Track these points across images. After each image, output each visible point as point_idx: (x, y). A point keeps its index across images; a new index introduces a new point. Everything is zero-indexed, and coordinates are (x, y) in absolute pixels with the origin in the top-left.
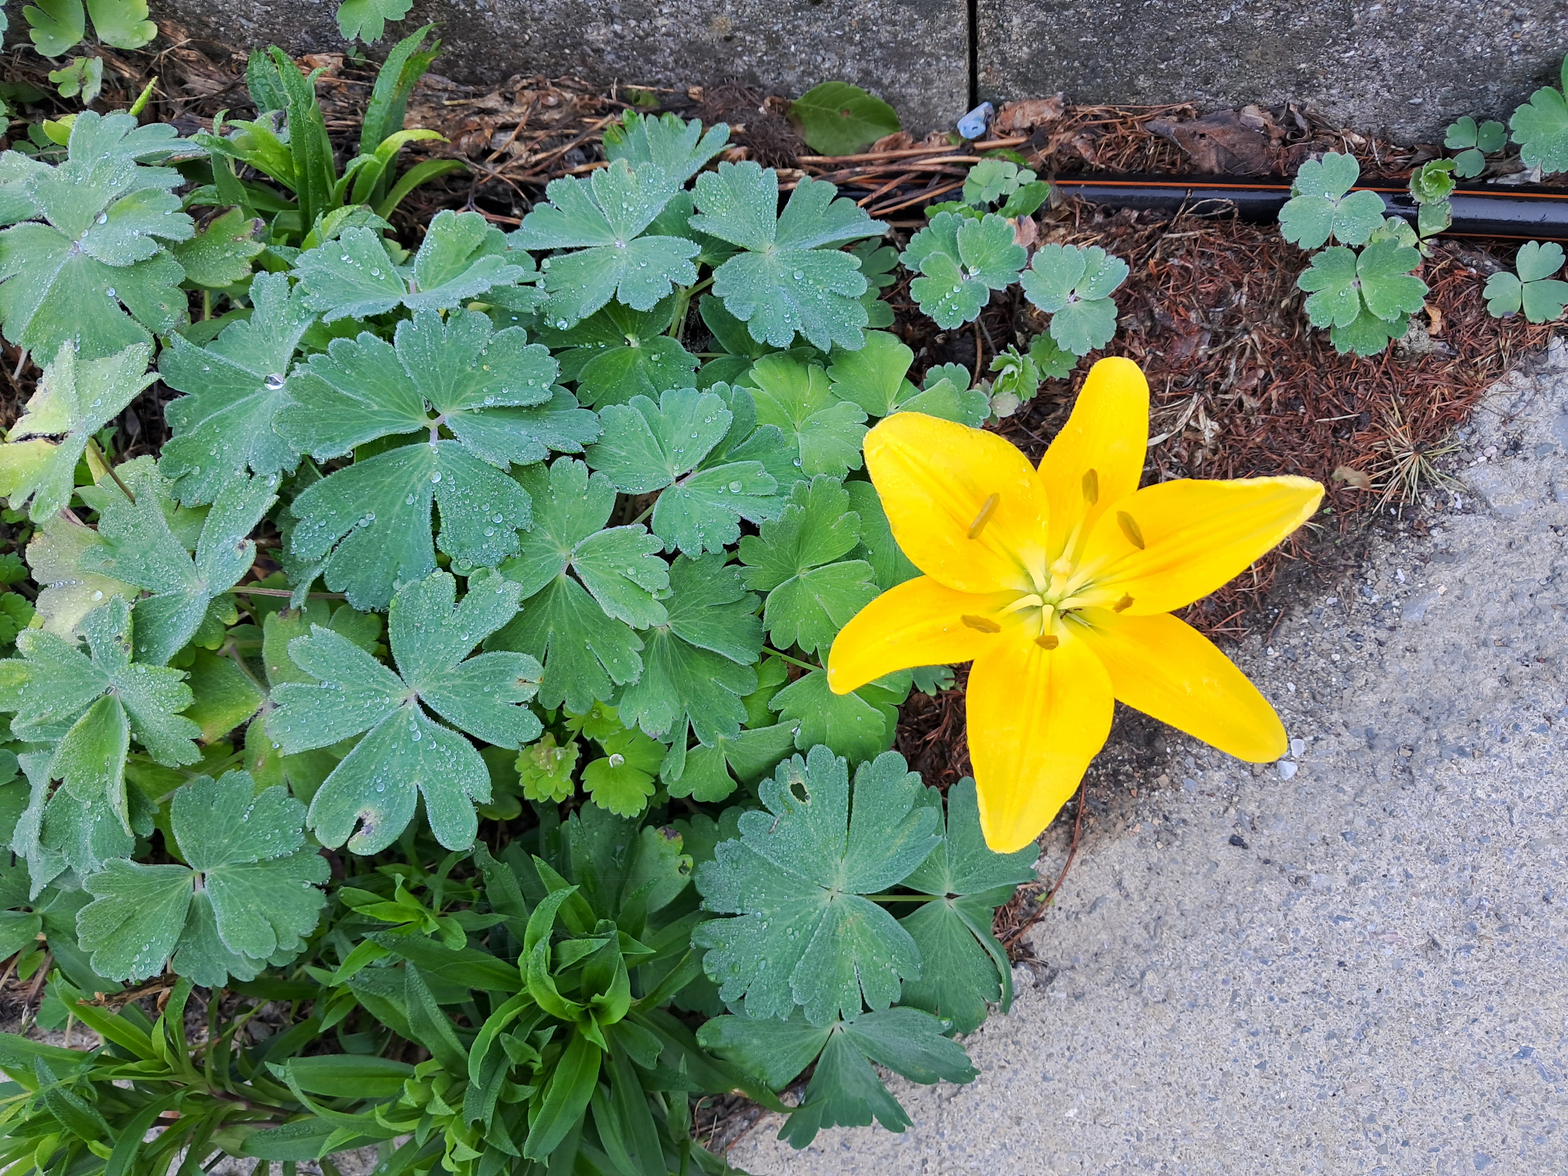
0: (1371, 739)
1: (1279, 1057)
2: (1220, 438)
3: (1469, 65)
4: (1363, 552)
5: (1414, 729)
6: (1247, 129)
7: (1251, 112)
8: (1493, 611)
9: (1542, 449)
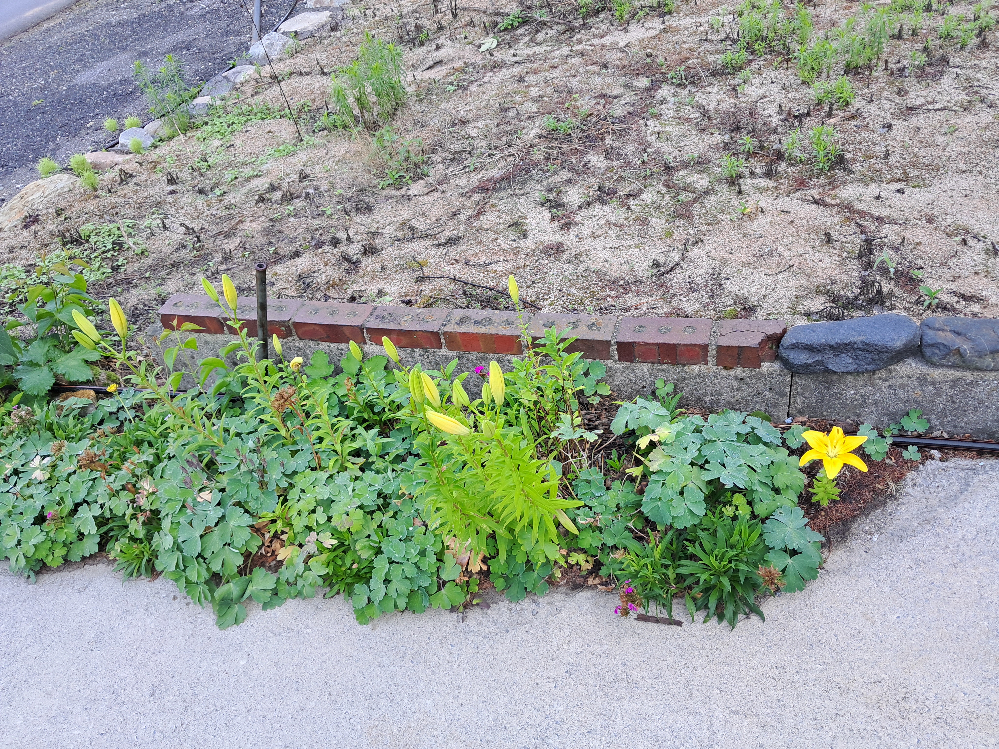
0: (892, 534)
1: (881, 585)
2: (851, 476)
3: (892, 412)
4: (885, 503)
5: (901, 533)
6: (848, 423)
7: (848, 420)
8: (914, 512)
9: (920, 485)
